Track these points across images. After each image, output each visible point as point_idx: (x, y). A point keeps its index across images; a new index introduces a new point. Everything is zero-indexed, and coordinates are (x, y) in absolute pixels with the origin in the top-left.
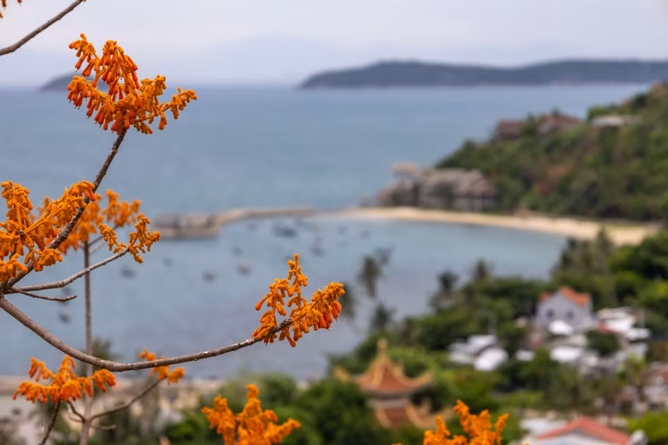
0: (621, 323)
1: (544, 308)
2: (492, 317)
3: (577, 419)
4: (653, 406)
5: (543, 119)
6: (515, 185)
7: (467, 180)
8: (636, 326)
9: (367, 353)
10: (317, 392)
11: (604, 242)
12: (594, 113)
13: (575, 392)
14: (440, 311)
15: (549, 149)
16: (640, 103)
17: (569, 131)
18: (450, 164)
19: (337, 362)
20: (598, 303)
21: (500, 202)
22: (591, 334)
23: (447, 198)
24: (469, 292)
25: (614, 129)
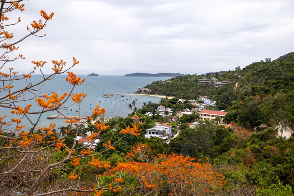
0: (169, 110)
1: (158, 108)
2: (151, 109)
3: (163, 123)
4: (173, 121)
5: (159, 81)
6: (155, 90)
7: (148, 90)
8: (171, 110)
9: (134, 114)
10: (126, 119)
11: (167, 99)
12: (166, 81)
13: (162, 119)
14: (144, 108)
15: (159, 86)
16: (172, 79)
17: (162, 83)
18: (145, 87)
19: (129, 115)
20: (166, 108)
21: (152, 93)
22: (165, 111)
23: (145, 92)
24: (148, 105)
25: (169, 83)
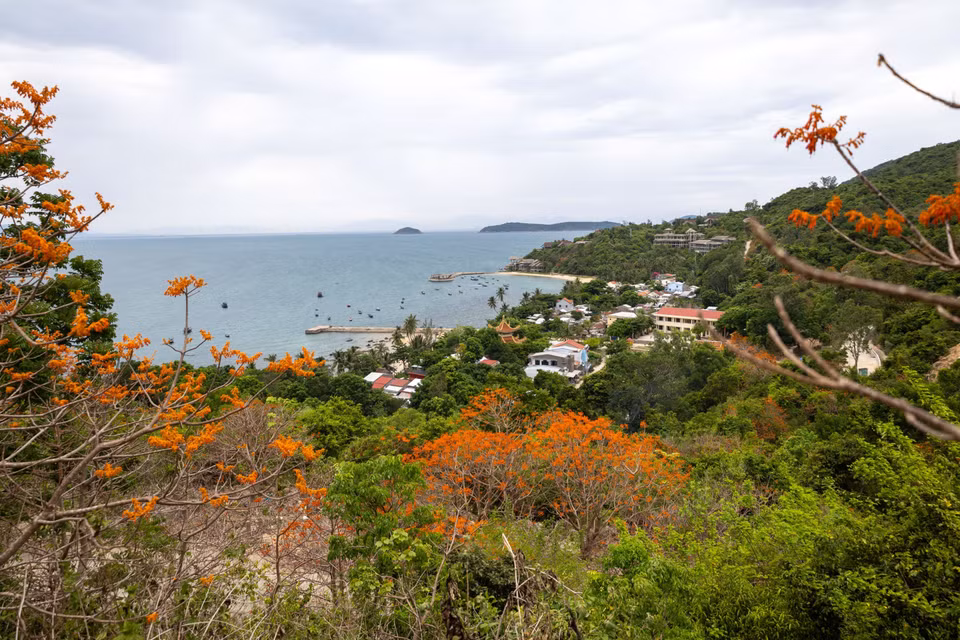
0: (583, 309)
1: (558, 304)
2: (541, 307)
3: (568, 340)
4: (593, 336)
5: (560, 242)
6: (550, 264)
7: (534, 262)
8: (588, 310)
9: (499, 319)
10: (482, 332)
11: (578, 282)
12: (576, 240)
13: (567, 331)
14: (524, 305)
15: (561, 252)
16: (591, 236)
17: (568, 245)
18: (528, 257)
19: (490, 322)
20: (575, 303)
21: (545, 270)
22: (573, 313)
23: (528, 268)
24: (533, 299)
25: (583, 245)
